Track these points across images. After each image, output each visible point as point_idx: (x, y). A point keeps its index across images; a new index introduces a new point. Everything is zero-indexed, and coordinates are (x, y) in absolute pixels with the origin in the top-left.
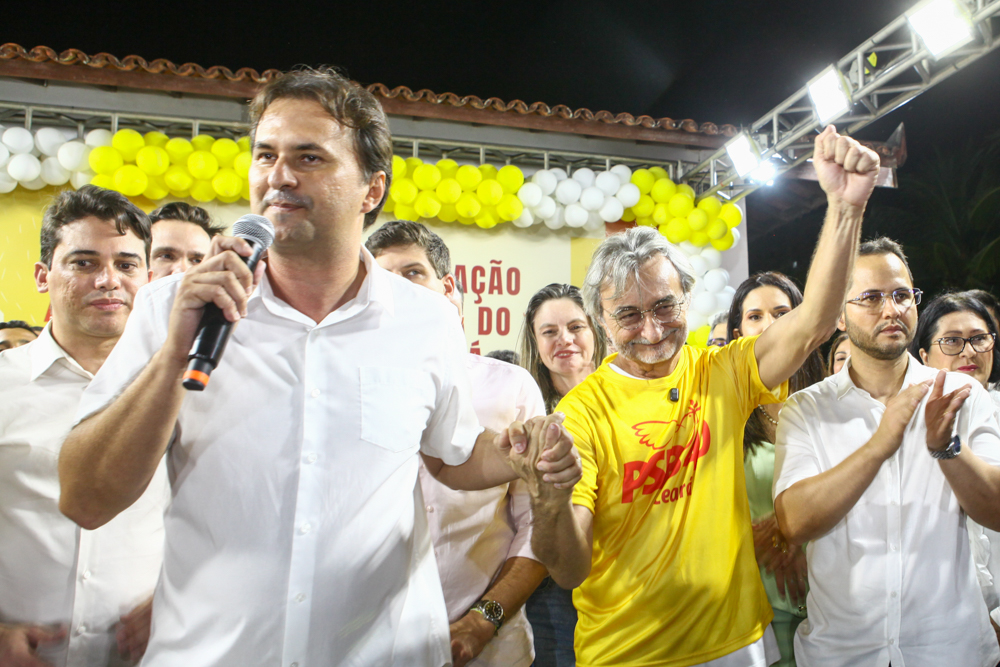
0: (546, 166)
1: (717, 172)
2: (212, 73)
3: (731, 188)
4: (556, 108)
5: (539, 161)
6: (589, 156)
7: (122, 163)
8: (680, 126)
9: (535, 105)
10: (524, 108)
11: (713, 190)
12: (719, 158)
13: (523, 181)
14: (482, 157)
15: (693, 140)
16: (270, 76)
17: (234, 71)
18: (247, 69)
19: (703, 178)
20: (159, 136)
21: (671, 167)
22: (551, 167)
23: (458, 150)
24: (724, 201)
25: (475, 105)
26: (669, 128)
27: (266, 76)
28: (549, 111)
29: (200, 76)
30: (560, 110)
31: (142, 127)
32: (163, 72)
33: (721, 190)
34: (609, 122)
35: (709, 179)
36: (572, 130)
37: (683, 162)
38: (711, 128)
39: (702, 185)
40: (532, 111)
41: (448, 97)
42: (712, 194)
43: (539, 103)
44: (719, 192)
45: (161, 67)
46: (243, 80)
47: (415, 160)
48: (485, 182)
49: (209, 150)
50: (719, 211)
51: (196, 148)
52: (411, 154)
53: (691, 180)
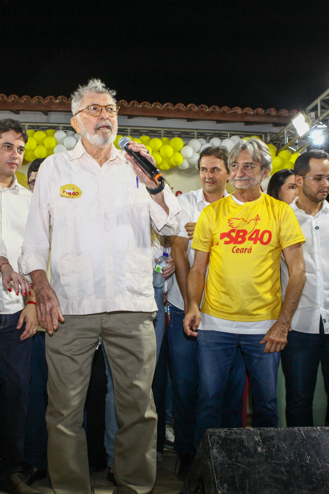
0: (195, 137)
1: (289, 137)
2: (35, 100)
3: (296, 144)
4: (200, 106)
5: (192, 136)
6: (218, 132)
8: (267, 112)
9: (189, 106)
10: (183, 107)
11: (286, 146)
12: (289, 129)
13: (183, 145)
14: (162, 135)
15: (275, 120)
16: (61, 99)
17: (44, 98)
18: (50, 97)
19: (281, 141)
21: (263, 135)
22: (198, 138)
23: (151, 132)
24: (293, 152)
25: (158, 107)
26: (261, 113)
27: (59, 99)
28: (196, 108)
29: (29, 102)
30: (202, 107)
32: (13, 101)
34: (228, 112)
35: (284, 141)
36: (209, 118)
37: (270, 133)
38: (284, 112)
39: (280, 144)
40: (187, 109)
41: (145, 104)
42: (286, 149)
43: (191, 104)
44: (290, 147)
45: (13, 99)
46: (48, 102)
48: (164, 146)
50: (290, 157)
52: (127, 135)
53: (274, 142)
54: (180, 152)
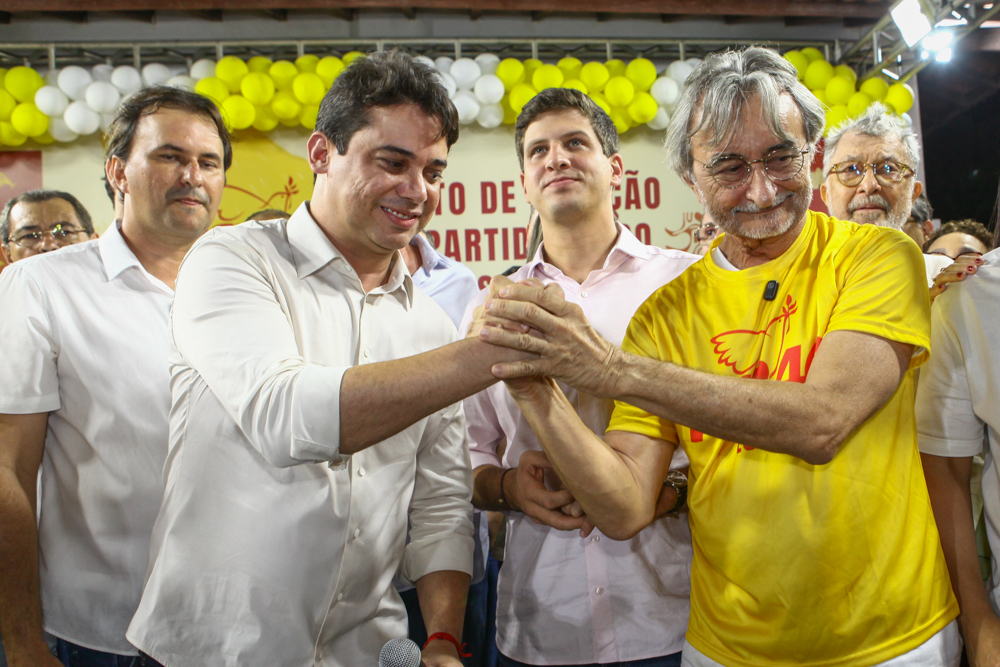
0: (682, 56)
1: (882, 48)
3: (899, 64)
5: (674, 54)
7: (227, 93)
11: (877, 69)
12: (883, 29)
13: (655, 76)
14: (608, 54)
15: (852, 11)
19: (865, 58)
20: (260, 61)
21: (827, 48)
22: (687, 58)
23: (583, 49)
24: (891, 82)
31: (245, 54)
33: (887, 68)
35: (872, 59)
37: (841, 40)
39: (864, 66)
42: (875, 75)
44: (885, 71)
47: (535, 63)
48: (612, 81)
49: (313, 71)
50: (886, 93)
51: (300, 70)
52: (530, 57)
53: (851, 60)
54: (649, 92)
